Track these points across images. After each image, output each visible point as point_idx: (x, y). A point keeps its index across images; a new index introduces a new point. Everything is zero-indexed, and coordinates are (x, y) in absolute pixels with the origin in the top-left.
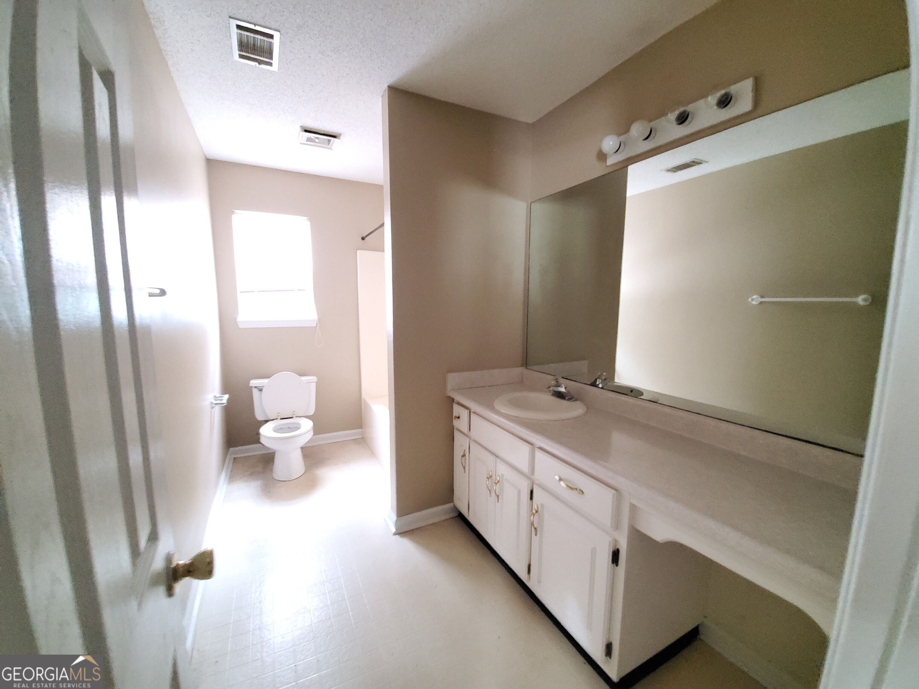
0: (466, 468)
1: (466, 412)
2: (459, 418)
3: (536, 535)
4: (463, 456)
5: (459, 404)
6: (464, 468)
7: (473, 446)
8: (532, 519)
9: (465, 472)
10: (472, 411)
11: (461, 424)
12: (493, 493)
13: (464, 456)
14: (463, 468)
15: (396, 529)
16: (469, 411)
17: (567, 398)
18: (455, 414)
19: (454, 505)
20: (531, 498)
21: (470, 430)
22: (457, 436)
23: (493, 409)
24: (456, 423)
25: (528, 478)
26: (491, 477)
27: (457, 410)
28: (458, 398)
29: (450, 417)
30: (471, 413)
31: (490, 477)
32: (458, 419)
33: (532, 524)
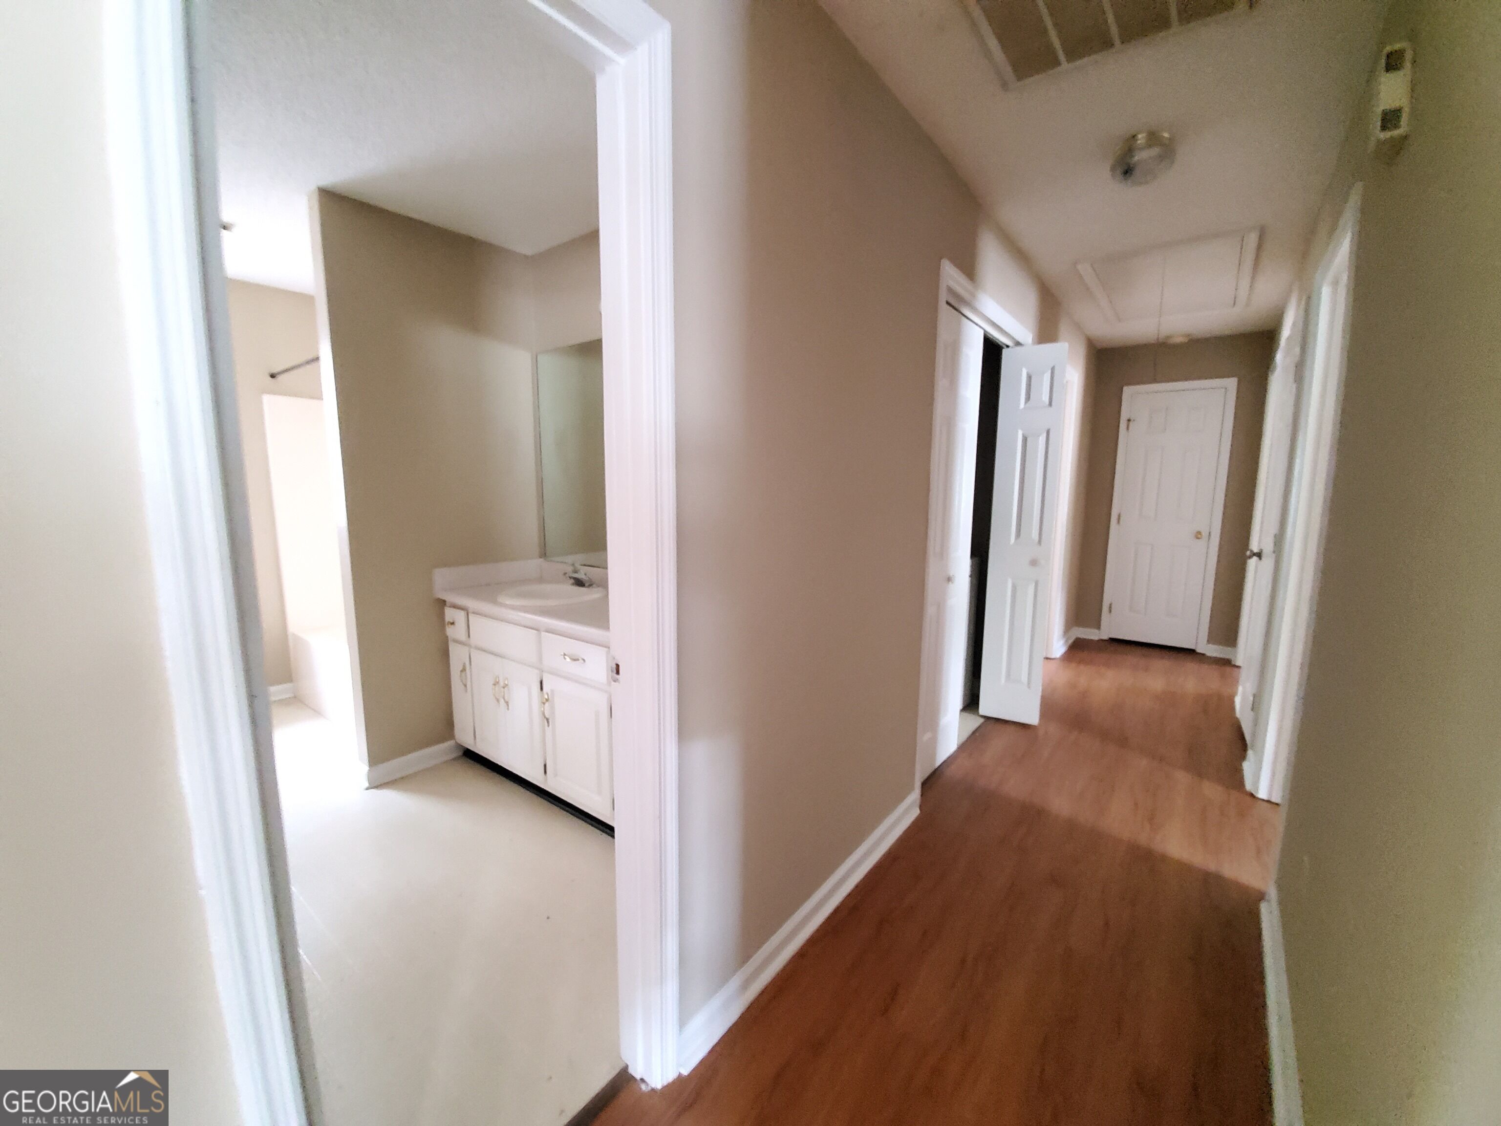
0: (468, 686)
1: (462, 614)
2: (453, 623)
3: (548, 726)
4: (462, 671)
5: (455, 606)
6: (465, 686)
7: (475, 655)
8: (543, 709)
9: (466, 691)
10: (470, 611)
11: (456, 632)
12: (502, 701)
13: (464, 670)
14: (463, 686)
15: (369, 783)
16: (466, 612)
17: (586, 585)
18: (448, 618)
19: (456, 742)
20: (542, 689)
21: (469, 636)
22: (453, 648)
23: (495, 602)
24: (450, 631)
25: (537, 668)
26: (498, 682)
27: (450, 614)
28: (450, 598)
29: (442, 623)
30: (470, 614)
31: (496, 683)
32: (452, 626)
33: (544, 714)
